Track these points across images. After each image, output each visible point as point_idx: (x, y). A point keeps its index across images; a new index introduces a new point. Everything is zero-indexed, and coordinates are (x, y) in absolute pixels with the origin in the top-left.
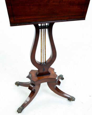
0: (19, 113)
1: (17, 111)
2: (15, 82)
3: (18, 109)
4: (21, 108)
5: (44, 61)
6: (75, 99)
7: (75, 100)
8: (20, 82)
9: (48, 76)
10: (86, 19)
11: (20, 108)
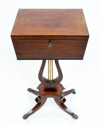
0: (24, 119)
1: (23, 117)
2: (28, 88)
3: (24, 115)
4: (27, 115)
5: (51, 79)
6: (78, 117)
7: (78, 119)
8: (32, 89)
9: (54, 93)
10: (84, 59)
11: (25, 115)
